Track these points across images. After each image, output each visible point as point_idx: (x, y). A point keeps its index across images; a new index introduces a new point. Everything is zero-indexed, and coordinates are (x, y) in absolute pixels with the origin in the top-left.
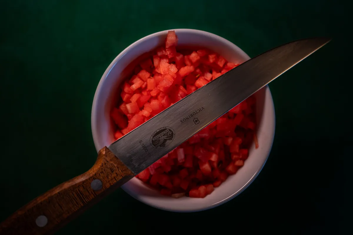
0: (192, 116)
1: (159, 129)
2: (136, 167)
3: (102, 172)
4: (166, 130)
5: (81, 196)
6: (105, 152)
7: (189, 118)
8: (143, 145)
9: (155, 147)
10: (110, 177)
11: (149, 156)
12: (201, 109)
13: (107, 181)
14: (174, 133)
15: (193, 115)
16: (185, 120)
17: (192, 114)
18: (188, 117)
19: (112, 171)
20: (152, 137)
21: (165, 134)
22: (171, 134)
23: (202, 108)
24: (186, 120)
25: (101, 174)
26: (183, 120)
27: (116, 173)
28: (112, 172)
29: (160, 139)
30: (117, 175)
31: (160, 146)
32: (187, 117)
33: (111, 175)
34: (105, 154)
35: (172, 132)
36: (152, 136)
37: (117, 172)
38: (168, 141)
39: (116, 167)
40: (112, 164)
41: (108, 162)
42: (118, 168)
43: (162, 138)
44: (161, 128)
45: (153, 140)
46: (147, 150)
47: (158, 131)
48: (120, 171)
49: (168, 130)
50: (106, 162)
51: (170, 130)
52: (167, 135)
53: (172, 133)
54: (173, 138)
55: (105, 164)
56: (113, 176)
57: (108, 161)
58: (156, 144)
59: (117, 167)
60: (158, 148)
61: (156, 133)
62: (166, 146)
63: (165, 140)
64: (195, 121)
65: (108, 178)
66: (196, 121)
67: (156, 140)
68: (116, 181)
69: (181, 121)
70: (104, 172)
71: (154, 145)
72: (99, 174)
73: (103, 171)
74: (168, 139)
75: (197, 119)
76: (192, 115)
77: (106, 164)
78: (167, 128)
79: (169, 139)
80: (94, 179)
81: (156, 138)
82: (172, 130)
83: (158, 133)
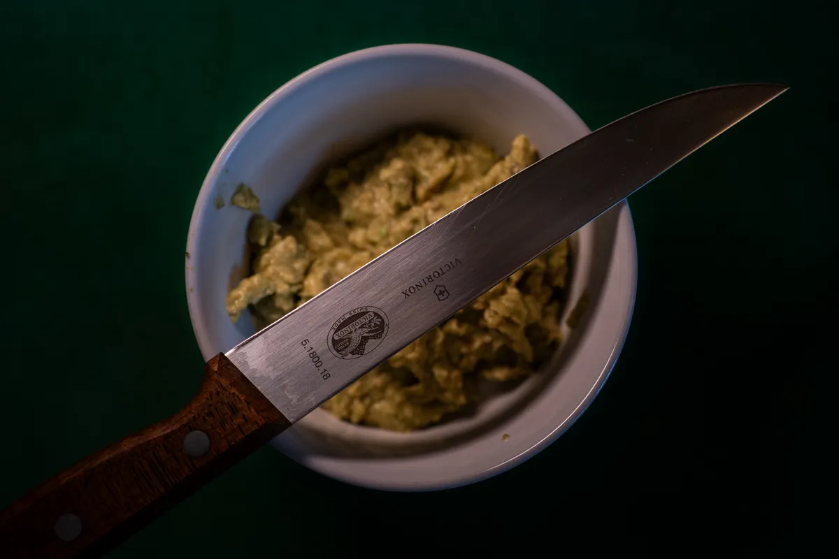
0: (430, 280)
1: (350, 313)
2: (292, 403)
3: (210, 414)
4: (367, 315)
5: (161, 470)
6: (218, 367)
7: (423, 285)
8: (312, 351)
9: (340, 356)
10: (228, 426)
11: (325, 377)
12: (454, 265)
13: (223, 435)
14: (386, 322)
15: (433, 278)
16: (412, 290)
17: (432, 276)
18: (422, 282)
19: (234, 410)
20: (333, 331)
21: (365, 324)
22: (378, 323)
23: (456, 260)
24: (417, 290)
25: (207, 418)
26: (408, 291)
27: (244, 417)
28: (235, 413)
29: (353, 335)
30: (246, 421)
31: (352, 353)
32: (419, 284)
33: (232, 421)
34: (218, 369)
35: (382, 319)
36: (332, 328)
37: (245, 414)
38: (371, 341)
39: (243, 401)
40: (234, 394)
41: (224, 388)
42: (248, 403)
43: (358, 334)
44: (354, 311)
45: (336, 338)
46: (320, 363)
47: (347, 316)
48: (253, 410)
49: (371, 313)
50: (219, 389)
51: (376, 314)
52: (370, 326)
53: (383, 322)
54: (383, 335)
55: (218, 393)
56: (235, 422)
57: (224, 385)
58: (341, 348)
59: (246, 401)
60: (346, 357)
61: (342, 321)
62: (365, 352)
63: (365, 340)
64: (438, 292)
65: (224, 429)
66: (441, 293)
68: (244, 434)
69: (403, 293)
70: (215, 413)
71: (338, 351)
72: (204, 418)
73: (213, 410)
74: (371, 336)
75: (442, 289)
77: (221, 394)
78: (369, 309)
79: (374, 337)
80: (191, 430)
81: (342, 333)
82: (382, 315)
83: (346, 323)
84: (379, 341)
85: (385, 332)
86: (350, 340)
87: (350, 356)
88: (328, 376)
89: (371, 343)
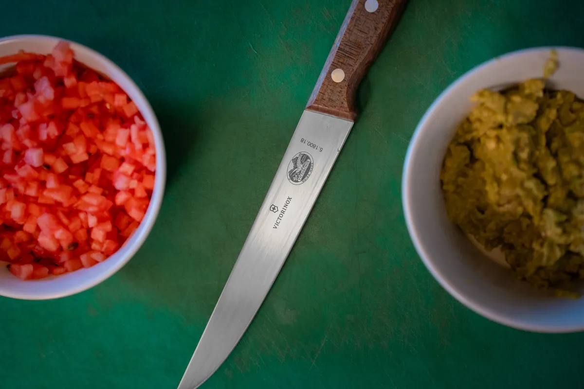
1: (309, 175)
4: (301, 179)
5: (347, 55)
7: (284, 208)
8: (316, 148)
9: (302, 153)
10: (329, 91)
12: (276, 225)
13: (329, 86)
14: (291, 181)
17: (283, 214)
20: (312, 162)
21: (300, 174)
22: (294, 178)
23: (276, 228)
24: (286, 204)
25: (341, 89)
26: (290, 201)
28: (330, 99)
29: (301, 166)
30: (322, 99)
31: (297, 158)
32: (287, 207)
35: (293, 181)
36: (313, 164)
40: (335, 107)
41: (341, 107)
43: (300, 168)
44: (308, 177)
45: (309, 160)
46: (309, 145)
47: (309, 173)
49: (299, 180)
51: (297, 181)
52: (297, 174)
53: (292, 179)
54: (288, 174)
55: (342, 103)
56: (327, 95)
58: (304, 157)
60: (299, 154)
61: (311, 169)
62: (292, 161)
63: (295, 167)
64: (276, 208)
66: (274, 209)
67: (306, 161)
69: (291, 199)
70: (338, 93)
71: (304, 154)
72: (341, 88)
73: (340, 95)
74: (294, 170)
75: (275, 211)
76: (283, 212)
78: (302, 182)
79: (292, 170)
80: (344, 80)
81: (307, 164)
82: (294, 183)
83: (308, 170)
84: (289, 170)
85: (289, 176)
86: (302, 163)
87: (297, 156)
88: (302, 141)
89: (292, 167)
